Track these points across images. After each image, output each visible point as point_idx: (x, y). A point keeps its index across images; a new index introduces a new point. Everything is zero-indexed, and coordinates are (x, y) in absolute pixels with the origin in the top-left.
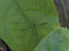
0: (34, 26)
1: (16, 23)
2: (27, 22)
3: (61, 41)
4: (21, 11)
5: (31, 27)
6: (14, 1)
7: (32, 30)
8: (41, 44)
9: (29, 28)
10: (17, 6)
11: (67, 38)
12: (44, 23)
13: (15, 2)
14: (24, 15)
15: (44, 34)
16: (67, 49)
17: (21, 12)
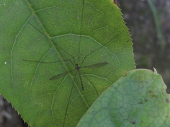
0: (78, 68)
1: (38, 62)
2: (62, 59)
3: (143, 99)
4: (48, 36)
5: (71, 71)
6: (34, 12)
7: (72, 77)
8: (96, 106)
9: (67, 73)
10: (39, 22)
11: (156, 94)
12: (99, 64)
13: (37, 13)
14: (55, 44)
15: (99, 87)
16: (155, 117)
17: (50, 38)
